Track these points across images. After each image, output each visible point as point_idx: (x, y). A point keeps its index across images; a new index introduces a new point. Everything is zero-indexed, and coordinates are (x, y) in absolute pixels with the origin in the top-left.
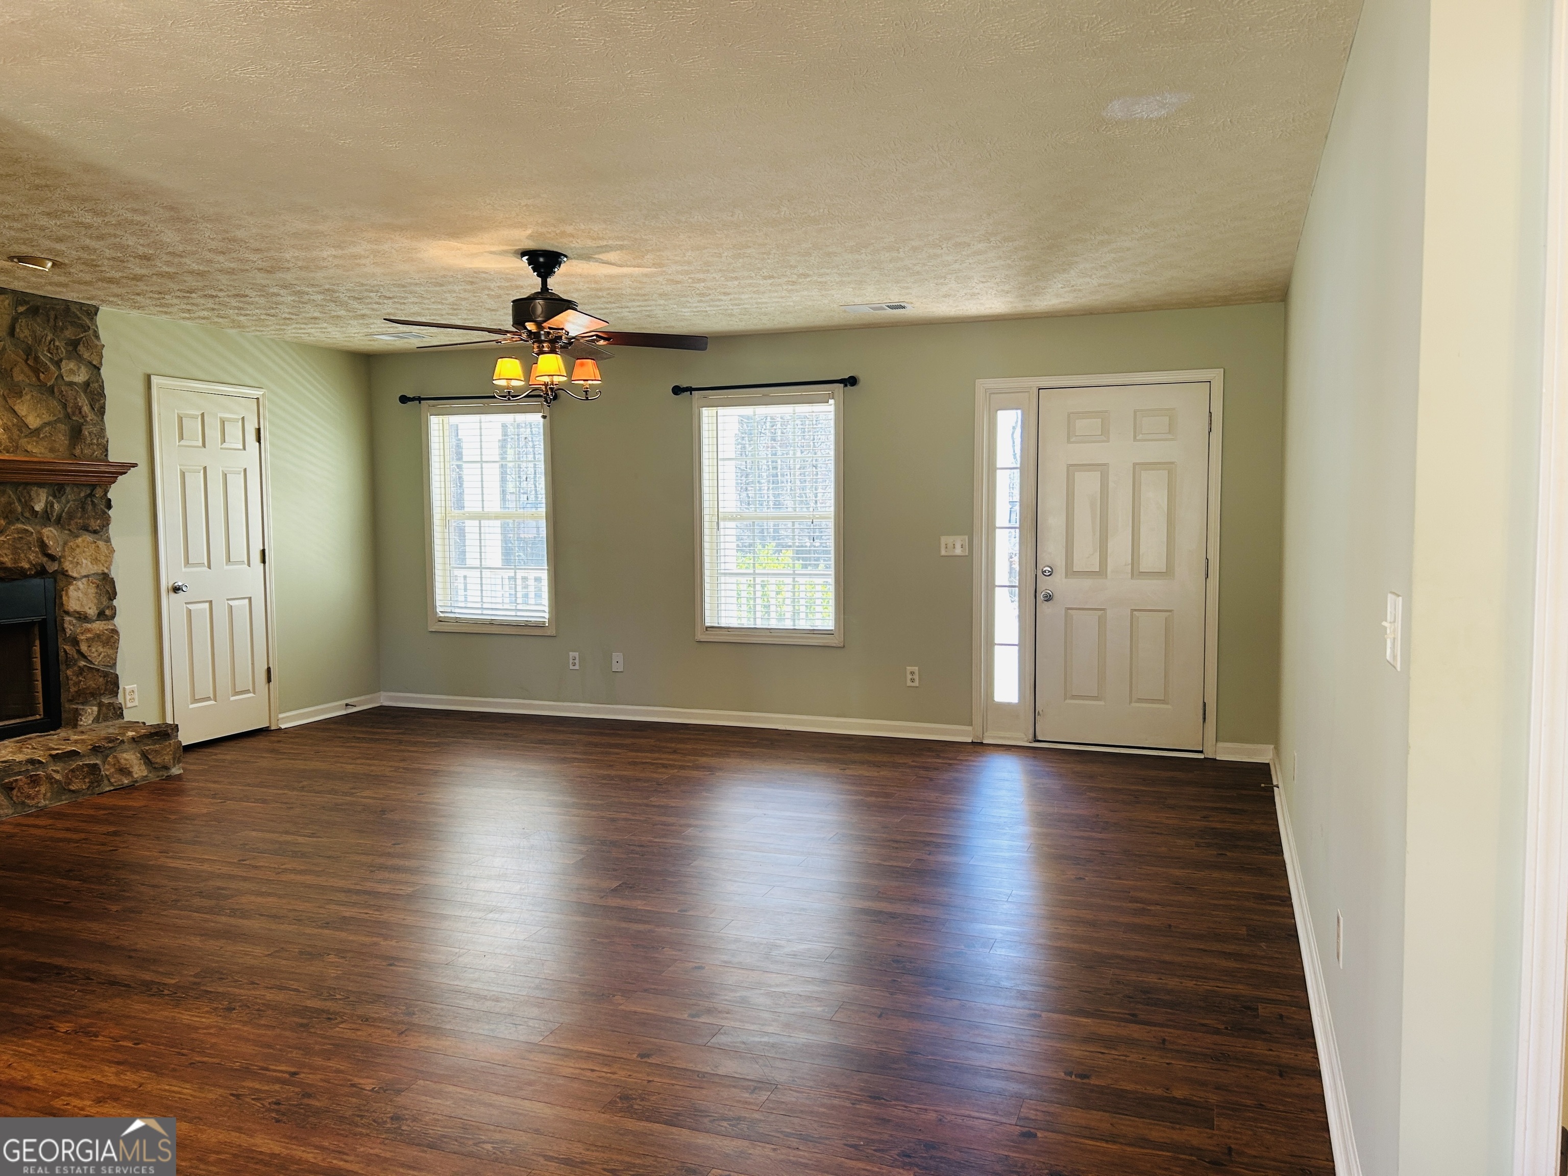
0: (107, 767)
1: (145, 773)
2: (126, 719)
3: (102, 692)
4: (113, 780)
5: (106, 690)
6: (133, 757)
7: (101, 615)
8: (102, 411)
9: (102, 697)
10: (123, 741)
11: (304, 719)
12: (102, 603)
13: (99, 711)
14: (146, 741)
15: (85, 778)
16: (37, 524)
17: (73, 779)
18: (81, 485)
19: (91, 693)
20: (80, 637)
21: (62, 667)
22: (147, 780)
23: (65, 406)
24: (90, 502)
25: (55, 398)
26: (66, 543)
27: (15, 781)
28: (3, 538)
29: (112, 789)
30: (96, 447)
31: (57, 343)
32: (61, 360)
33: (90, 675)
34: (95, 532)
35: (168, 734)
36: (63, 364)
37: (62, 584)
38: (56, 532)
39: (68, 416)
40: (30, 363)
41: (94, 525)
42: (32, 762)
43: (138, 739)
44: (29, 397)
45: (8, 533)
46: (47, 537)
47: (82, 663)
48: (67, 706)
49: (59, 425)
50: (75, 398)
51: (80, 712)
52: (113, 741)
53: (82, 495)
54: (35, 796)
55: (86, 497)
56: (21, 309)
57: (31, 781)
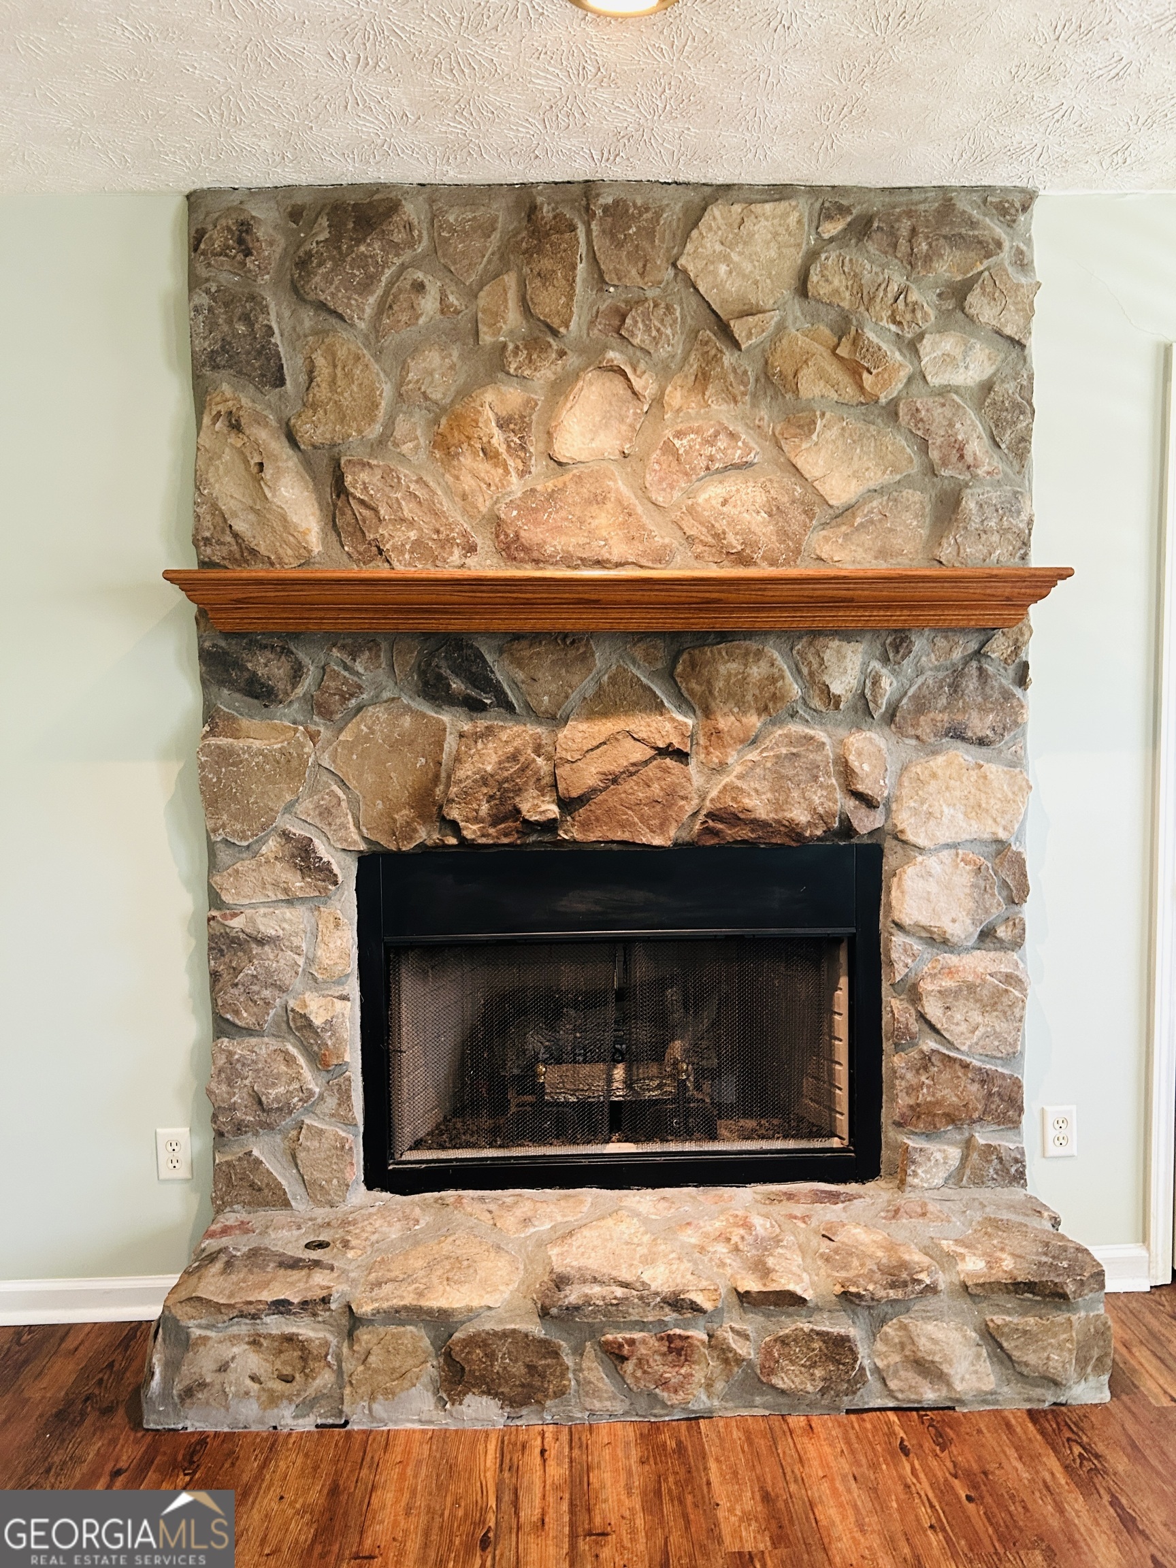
0: (880, 1346)
1: (989, 1384)
2: (1030, 1191)
3: (976, 1115)
4: (893, 1384)
5: (987, 1112)
6: (955, 1336)
7: (987, 936)
8: (1020, 449)
9: (977, 1127)
10: (932, 1289)
12: (987, 911)
13: (964, 1158)
14: (998, 1298)
15: (814, 1365)
16: (837, 724)
17: (783, 1362)
18: (953, 630)
19: (946, 1115)
20: (926, 986)
21: (887, 1046)
22: (996, 1402)
23: (924, 446)
24: (975, 673)
25: (899, 428)
26: (904, 768)
27: (632, 1342)
28: (754, 755)
29: (891, 1405)
30: (995, 538)
31: (914, 296)
32: (921, 336)
33: (946, 1075)
34: (982, 742)
35: (1064, 1296)
36: (926, 346)
37: (889, 862)
38: (882, 743)
39: (931, 471)
40: (843, 351)
41: (979, 724)
42: (676, 1303)
43: (979, 1291)
44: (835, 431)
45: (767, 743)
46: (859, 754)
47: (929, 1044)
48: (890, 1134)
49: (907, 493)
50: (951, 425)
51: (916, 1156)
52: (905, 1284)
53: (957, 655)
54: (681, 1385)
55: (967, 660)
56: (831, 229)
57: (670, 1350)
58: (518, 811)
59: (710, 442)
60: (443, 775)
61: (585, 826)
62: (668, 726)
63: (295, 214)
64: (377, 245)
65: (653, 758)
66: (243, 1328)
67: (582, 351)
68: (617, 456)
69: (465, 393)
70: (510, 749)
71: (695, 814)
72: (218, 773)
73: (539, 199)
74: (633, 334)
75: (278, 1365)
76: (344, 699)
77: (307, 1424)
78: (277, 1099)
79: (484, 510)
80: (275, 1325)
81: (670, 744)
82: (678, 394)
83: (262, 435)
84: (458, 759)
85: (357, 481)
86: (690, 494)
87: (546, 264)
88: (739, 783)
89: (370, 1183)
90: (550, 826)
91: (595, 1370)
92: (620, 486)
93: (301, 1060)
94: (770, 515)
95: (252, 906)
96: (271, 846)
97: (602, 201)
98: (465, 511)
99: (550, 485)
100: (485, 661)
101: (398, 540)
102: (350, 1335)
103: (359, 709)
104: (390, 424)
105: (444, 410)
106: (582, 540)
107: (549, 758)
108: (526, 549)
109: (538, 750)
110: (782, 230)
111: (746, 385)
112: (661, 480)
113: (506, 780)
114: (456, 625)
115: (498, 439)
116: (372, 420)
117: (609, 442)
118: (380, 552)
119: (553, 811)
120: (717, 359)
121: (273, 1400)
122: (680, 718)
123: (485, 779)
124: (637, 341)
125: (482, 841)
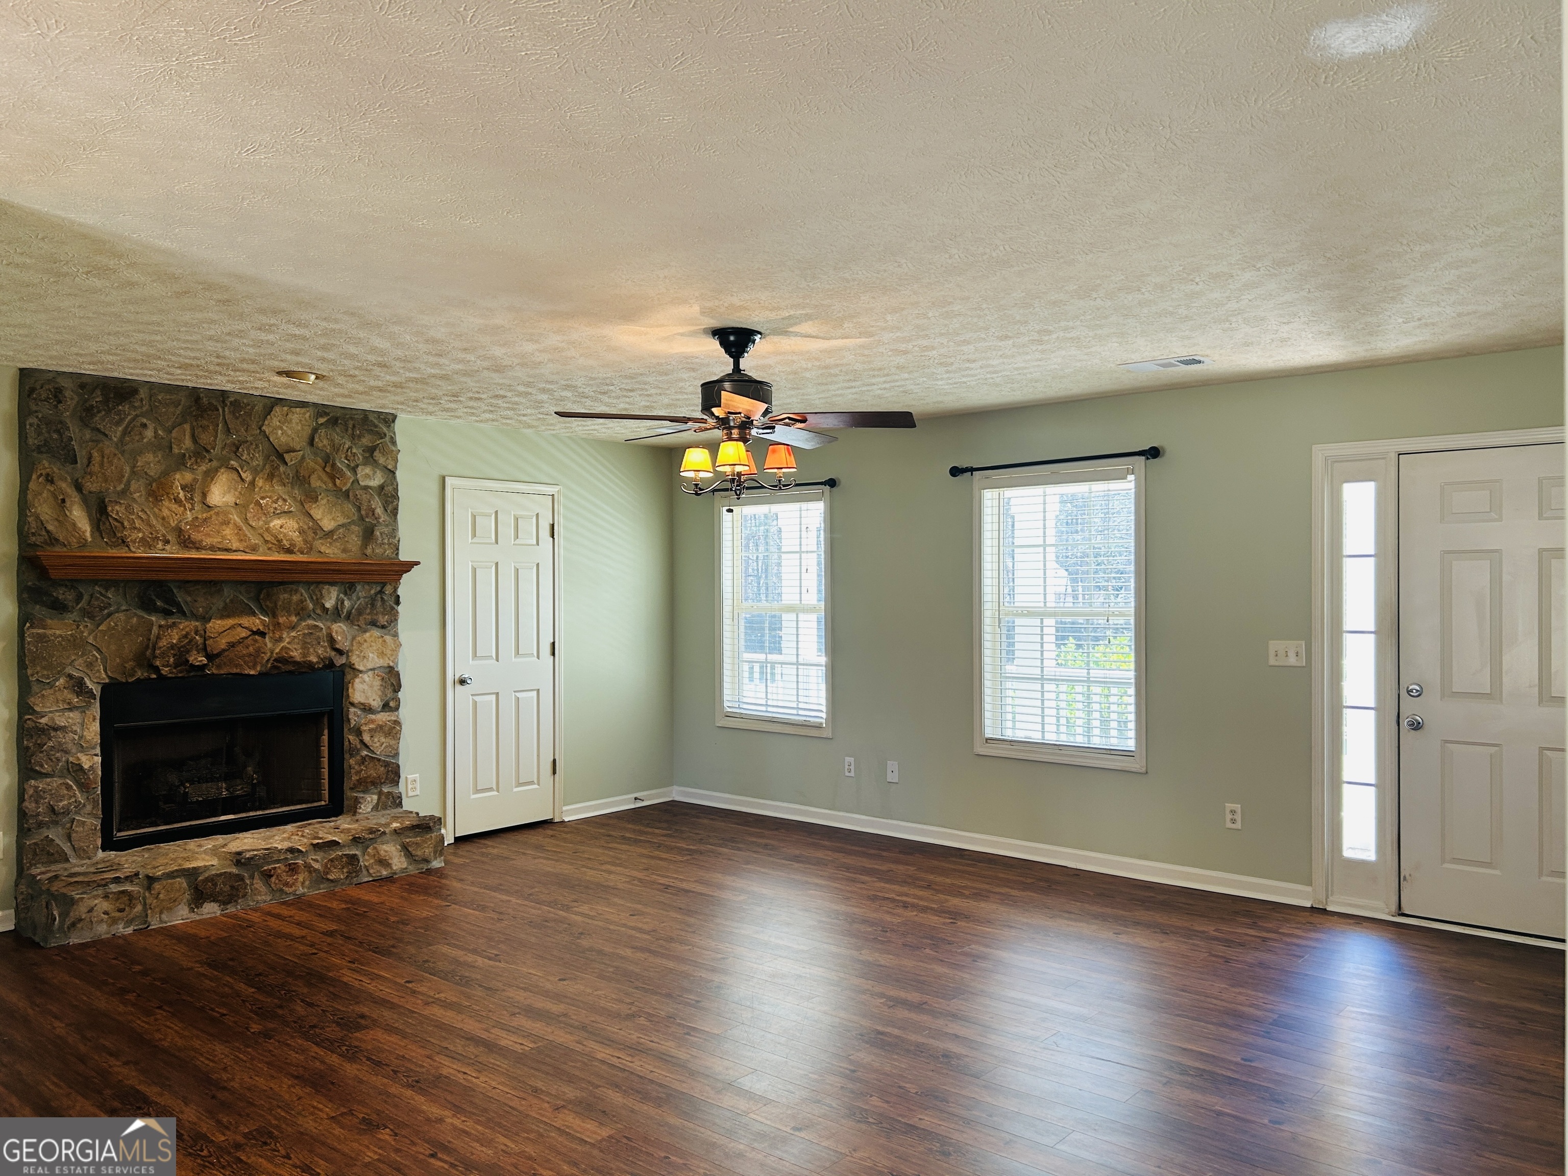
0: (367, 857)
1: (405, 865)
2: (404, 809)
3: (383, 781)
4: (371, 871)
5: (387, 779)
6: (393, 849)
7: (386, 707)
8: (395, 512)
9: (383, 786)
10: (384, 833)
11: (589, 812)
12: (386, 696)
13: (379, 799)
14: (407, 833)
15: (343, 868)
16: (327, 620)
17: (332, 869)
18: (372, 583)
19: (371, 782)
20: (364, 728)
21: (347, 756)
22: (407, 872)
23: (359, 509)
24: (379, 599)
25: (349, 501)
26: (354, 638)
27: (274, 869)
28: (293, 634)
29: (371, 879)
30: (387, 546)
31: (354, 450)
32: (357, 466)
33: (371, 765)
34: (383, 627)
35: (430, 827)
36: (360, 468)
37: (348, 677)
38: (345, 628)
39: (362, 518)
40: (328, 469)
41: (383, 620)
42: (291, 850)
43: (400, 831)
44: (324, 501)
45: (299, 629)
46: (337, 633)
47: (365, 753)
48: (349, 794)
49: (353, 527)
50: (370, 502)
51: (361, 800)
52: (375, 832)
53: (373, 592)
54: (293, 884)
55: (376, 594)
56: (322, 420)
57: (290, 870)
58: (188, 661)
59: (275, 502)
60: (151, 645)
61: (219, 667)
62: (257, 621)
63: (82, 386)
64: (127, 406)
65: (250, 636)
66: (100, 891)
67: (218, 460)
68: (233, 505)
69: (166, 473)
70: (184, 633)
71: (269, 660)
72: (36, 647)
73: (202, 395)
74: (242, 455)
75: (118, 905)
76: (102, 610)
77: (130, 930)
79: (173, 525)
80: (114, 888)
81: (259, 629)
82: (261, 481)
83: (64, 486)
84: (158, 637)
85: (116, 510)
86: (267, 523)
87: (205, 422)
88: (288, 646)
89: (104, 847)
90: (202, 667)
91: (258, 884)
92: (235, 517)
93: (75, 787)
94: (300, 533)
95: (50, 712)
96: (62, 682)
97: (230, 400)
98: (163, 525)
99: (204, 515)
100: (173, 592)
101: (134, 536)
102: (149, 888)
103: (109, 615)
104: (128, 484)
105: (155, 480)
106: (220, 541)
107: (201, 636)
108: (193, 543)
109: (196, 633)
110: (303, 419)
111: (289, 479)
112: (254, 516)
113: (182, 647)
114: (161, 577)
115: (181, 495)
116: (121, 482)
117: (230, 499)
118: (124, 542)
119: (205, 660)
120: (277, 468)
121: (114, 921)
122: (263, 618)
123: (173, 647)
124: (244, 458)
125: (170, 675)
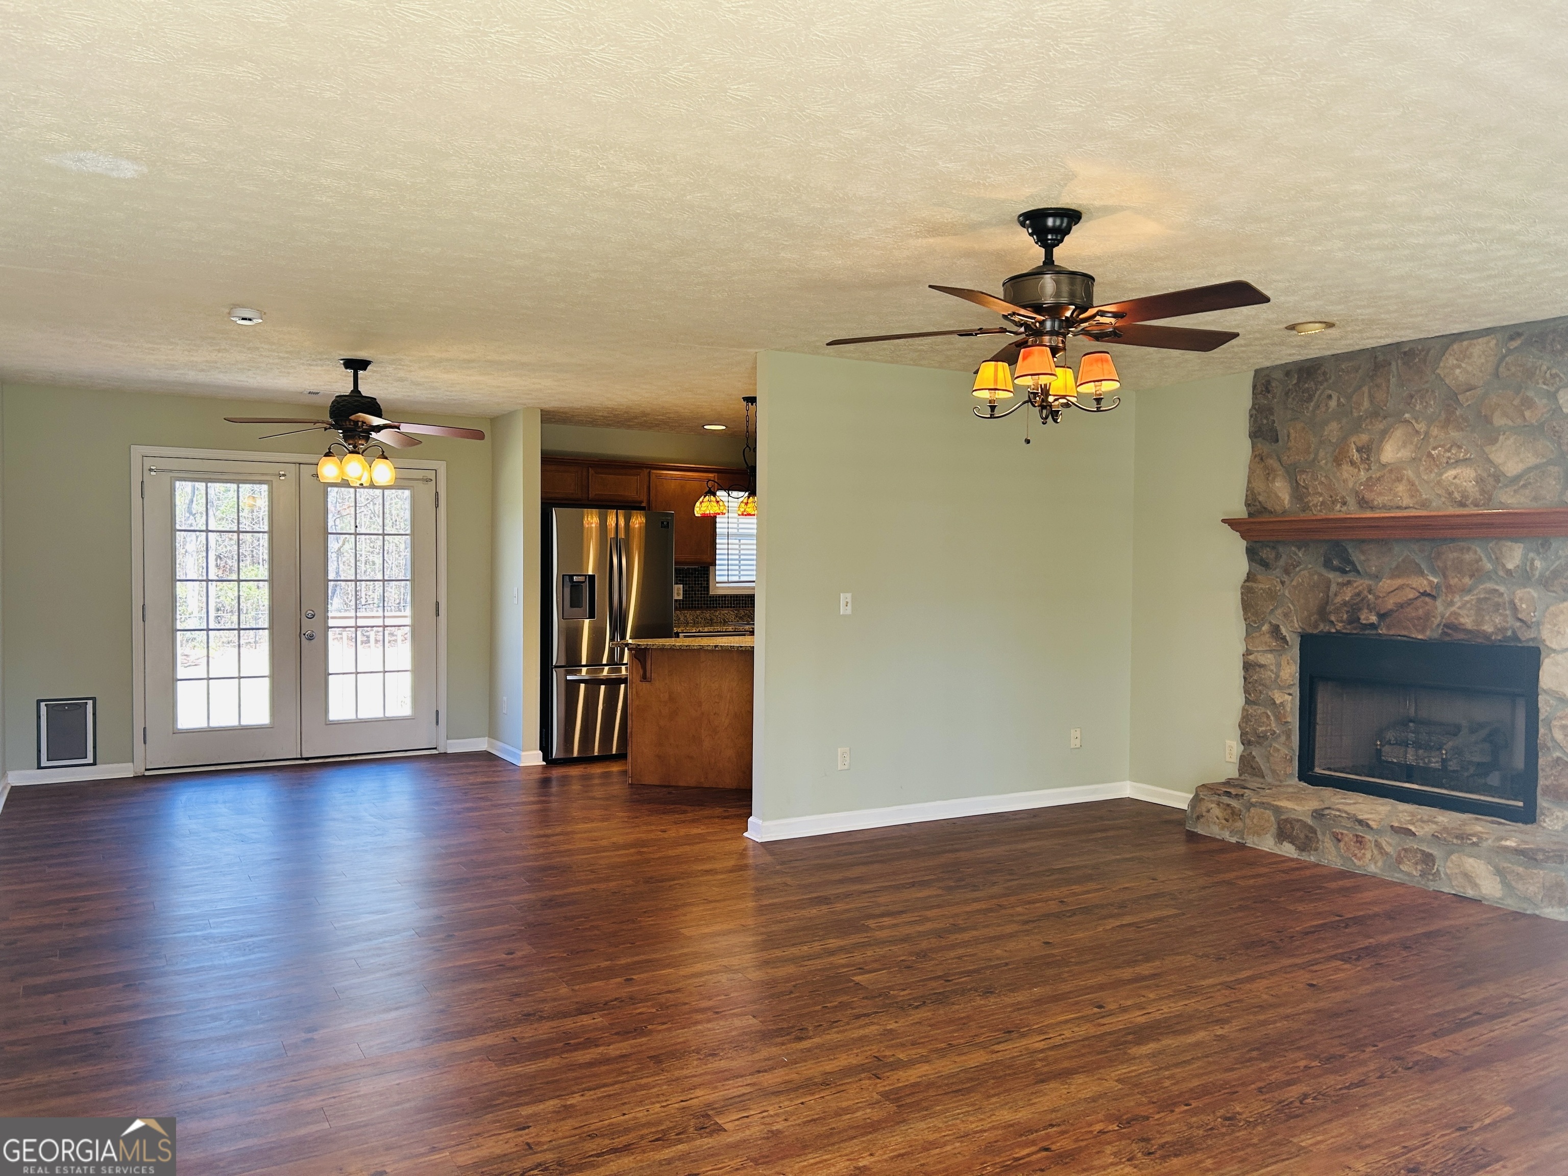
0: (1448, 863)
1: (1500, 893)
4: (1454, 884)
6: (1484, 868)
15: (1417, 864)
16: (1511, 584)
17: (1405, 860)
19: (1564, 793)
20: (1554, 722)
21: (1540, 751)
22: (1502, 903)
23: (1558, 444)
25: (1544, 437)
26: (1546, 608)
27: (1342, 834)
28: (1467, 598)
29: (1453, 892)
31: (1554, 371)
32: (1558, 390)
33: (1565, 772)
36: (1561, 394)
37: (1543, 656)
38: (1534, 594)
42: (1361, 822)
44: (1510, 441)
45: (1474, 592)
46: (1522, 599)
47: (1557, 753)
48: (1539, 799)
49: (1550, 468)
51: (1549, 813)
54: (1362, 858)
56: (1512, 344)
57: (1357, 841)
58: (1360, 619)
59: (1449, 450)
60: (1330, 601)
61: (1388, 628)
62: (1425, 582)
63: (1288, 374)
64: (1313, 383)
65: (1419, 597)
66: (1215, 798)
67: (1392, 416)
68: (1409, 459)
69: (1344, 439)
70: (1357, 590)
71: (1439, 625)
72: (1247, 597)
73: (1378, 353)
74: (1415, 406)
75: (1225, 814)
76: (1295, 567)
77: (1233, 840)
78: (1262, 732)
79: (1351, 487)
80: (1226, 800)
81: (1425, 591)
82: (1436, 430)
83: (1271, 461)
84: (1336, 595)
85: (1302, 478)
86: (1439, 475)
87: (1380, 380)
88: (1458, 611)
89: (1300, 778)
90: (1372, 626)
91: (1329, 844)
92: (1409, 473)
93: (1272, 718)
94: (1477, 483)
95: (1258, 651)
96: (1265, 628)
97: (1404, 350)
98: (1343, 488)
99: (1378, 475)
100: (1348, 552)
101: (1315, 502)
102: (1248, 810)
103: (1300, 572)
104: (1316, 454)
105: (1337, 446)
106: (1390, 498)
107: (1374, 595)
108: (1366, 502)
109: (1369, 591)
110: (1487, 349)
111: (1467, 423)
112: (1426, 469)
113: (1355, 604)
114: (1337, 537)
115: (1357, 457)
116: (1309, 453)
117: (1405, 454)
118: (1309, 508)
119: (1375, 619)
120: (1452, 413)
121: (1223, 828)
122: (1431, 578)
123: (1345, 604)
124: (1417, 408)
125: (1344, 631)
